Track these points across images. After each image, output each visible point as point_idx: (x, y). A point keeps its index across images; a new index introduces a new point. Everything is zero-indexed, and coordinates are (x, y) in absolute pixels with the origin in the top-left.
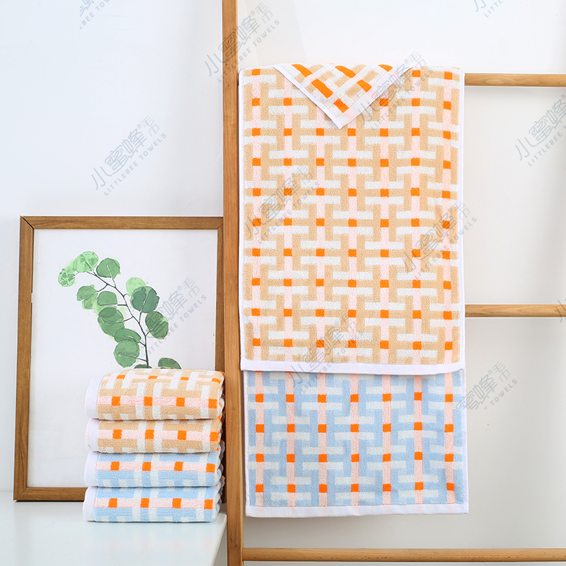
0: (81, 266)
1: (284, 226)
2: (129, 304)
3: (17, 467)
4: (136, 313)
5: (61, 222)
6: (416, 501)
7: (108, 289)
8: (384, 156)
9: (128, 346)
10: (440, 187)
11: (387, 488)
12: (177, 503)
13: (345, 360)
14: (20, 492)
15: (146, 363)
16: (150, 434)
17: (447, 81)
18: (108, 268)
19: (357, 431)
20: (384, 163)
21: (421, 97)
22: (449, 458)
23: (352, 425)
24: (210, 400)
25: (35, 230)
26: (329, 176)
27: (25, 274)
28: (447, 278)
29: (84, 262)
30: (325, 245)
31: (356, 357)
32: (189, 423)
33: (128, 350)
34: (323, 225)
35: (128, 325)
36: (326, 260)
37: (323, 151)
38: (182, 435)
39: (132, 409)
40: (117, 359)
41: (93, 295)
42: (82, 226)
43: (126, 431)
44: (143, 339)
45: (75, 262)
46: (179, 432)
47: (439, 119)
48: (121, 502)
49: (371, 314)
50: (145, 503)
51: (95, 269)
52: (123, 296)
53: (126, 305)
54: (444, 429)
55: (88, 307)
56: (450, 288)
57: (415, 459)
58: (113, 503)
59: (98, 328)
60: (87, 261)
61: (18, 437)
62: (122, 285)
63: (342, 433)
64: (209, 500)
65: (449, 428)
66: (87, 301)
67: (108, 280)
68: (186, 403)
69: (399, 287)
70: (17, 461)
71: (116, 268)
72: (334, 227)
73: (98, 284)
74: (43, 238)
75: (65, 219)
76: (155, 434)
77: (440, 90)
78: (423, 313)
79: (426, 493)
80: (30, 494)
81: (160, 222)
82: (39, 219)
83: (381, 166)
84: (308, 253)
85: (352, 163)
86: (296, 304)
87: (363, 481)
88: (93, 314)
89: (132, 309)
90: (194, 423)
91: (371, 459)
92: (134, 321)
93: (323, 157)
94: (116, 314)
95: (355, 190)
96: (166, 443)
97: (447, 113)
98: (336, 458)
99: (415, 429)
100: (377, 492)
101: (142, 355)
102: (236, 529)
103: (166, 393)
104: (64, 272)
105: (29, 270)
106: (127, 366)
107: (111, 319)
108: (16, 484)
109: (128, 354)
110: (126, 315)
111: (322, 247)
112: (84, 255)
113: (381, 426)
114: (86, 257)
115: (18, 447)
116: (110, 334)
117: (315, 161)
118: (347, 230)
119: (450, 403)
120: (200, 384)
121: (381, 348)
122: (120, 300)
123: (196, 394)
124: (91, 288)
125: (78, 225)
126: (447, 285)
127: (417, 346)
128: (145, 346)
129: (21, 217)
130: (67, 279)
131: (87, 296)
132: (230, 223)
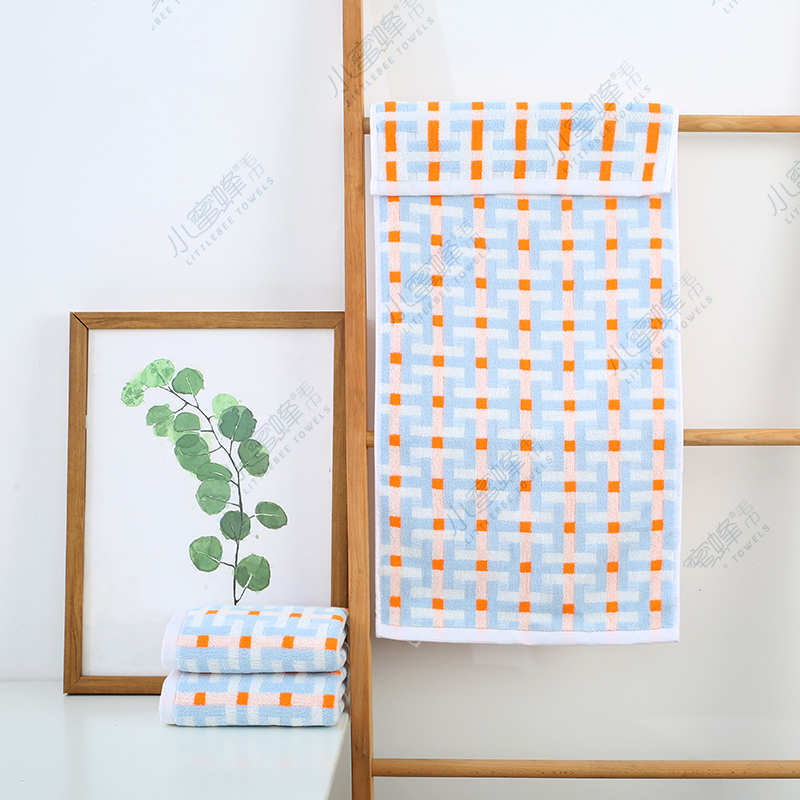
0: (152, 378)
2: (217, 430)
3: (68, 649)
4: (226, 442)
5: (124, 320)
6: (608, 627)
7: (188, 409)
9: (214, 487)
11: (568, 609)
12: (285, 699)
14: (72, 682)
15: (239, 509)
18: (188, 382)
19: (529, 531)
22: (656, 565)
23: (521, 523)
25: (90, 331)
27: (77, 390)
29: (156, 374)
33: (215, 491)
35: (215, 458)
40: (200, 503)
41: (167, 418)
42: (153, 325)
44: (235, 478)
45: (144, 374)
48: (211, 698)
50: (243, 699)
51: (171, 382)
52: (209, 419)
53: (213, 431)
54: (650, 526)
55: (161, 433)
57: (608, 571)
58: (200, 699)
60: (159, 372)
61: (69, 608)
62: (207, 404)
63: (508, 533)
64: (329, 696)
65: (658, 525)
66: (160, 426)
67: (188, 398)
70: (68, 640)
71: (198, 382)
73: (175, 403)
74: (101, 341)
75: (130, 315)
79: (621, 617)
80: (85, 685)
81: (257, 320)
82: (96, 316)
87: (535, 598)
88: (168, 443)
89: (220, 436)
91: (548, 569)
92: (222, 452)
94: (198, 444)
98: (500, 567)
99: (610, 531)
100: (555, 613)
101: (234, 499)
102: (363, 734)
104: (129, 386)
105: (82, 384)
106: (214, 513)
107: (192, 449)
108: (67, 671)
109: (214, 497)
110: (212, 444)
112: (156, 363)
113: (562, 525)
114: (158, 367)
115: (69, 622)
116: (191, 470)
119: (659, 491)
122: (204, 424)
124: (165, 408)
125: (148, 324)
128: (238, 486)
129: (72, 314)
130: (134, 396)
131: (159, 419)
132: (354, 320)
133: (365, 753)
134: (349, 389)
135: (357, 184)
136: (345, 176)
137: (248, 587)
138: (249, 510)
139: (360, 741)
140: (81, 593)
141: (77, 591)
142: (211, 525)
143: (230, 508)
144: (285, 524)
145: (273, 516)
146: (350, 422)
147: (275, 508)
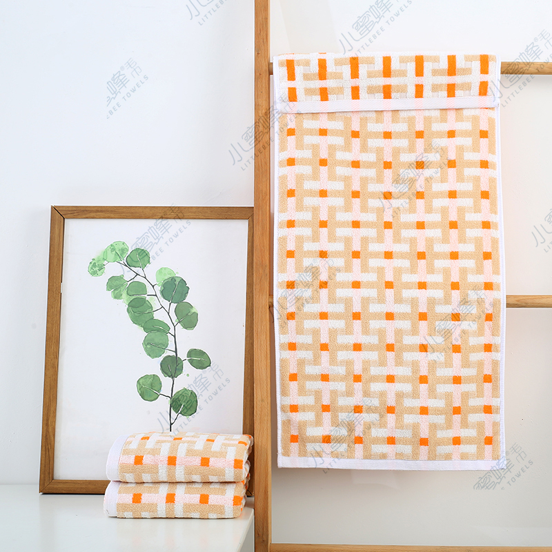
0: (111, 256)
1: (319, 320)
2: (159, 295)
4: (166, 303)
5: (91, 211)
7: (138, 279)
8: (421, 249)
9: (157, 337)
10: (481, 279)
13: (384, 456)
14: (46, 484)
15: (175, 354)
16: (170, 498)
17: (483, 170)
18: (138, 258)
20: (421, 256)
21: (458, 189)
24: (235, 460)
25: (66, 220)
26: (365, 269)
27: (55, 264)
28: (488, 371)
29: (114, 252)
30: (362, 339)
31: (395, 453)
32: (212, 486)
33: (157, 340)
34: (359, 319)
35: (157, 316)
36: (363, 355)
37: (359, 243)
38: (204, 499)
39: (154, 469)
40: (146, 349)
41: (122, 285)
42: (112, 215)
43: (146, 495)
44: (172, 331)
45: (105, 252)
46: (201, 495)
47: (477, 210)
49: (411, 411)
51: (125, 259)
52: (153, 286)
53: (156, 295)
55: (117, 297)
56: (490, 381)
59: (126, 317)
60: (117, 251)
61: (45, 428)
62: (152, 275)
66: (116, 292)
67: (138, 270)
68: (211, 463)
69: (440, 383)
71: (146, 258)
72: (370, 321)
73: (128, 275)
74: (73, 227)
75: (96, 208)
76: (176, 498)
77: (477, 180)
78: (463, 409)
80: (55, 486)
81: (190, 212)
82: (70, 209)
83: (418, 259)
84: (345, 347)
85: (388, 255)
86: (334, 400)
88: (123, 304)
89: (162, 299)
90: (217, 486)
92: (163, 311)
93: (359, 249)
94: (145, 305)
95: (392, 283)
96: (187, 507)
97: (485, 202)
101: (171, 346)
103: (190, 452)
104: (94, 261)
105: (59, 260)
106: (156, 357)
107: (140, 309)
108: (42, 476)
109: (156, 345)
110: (156, 305)
111: (359, 341)
112: (114, 244)
114: (116, 247)
116: (139, 325)
117: (351, 254)
118: (384, 323)
120: (226, 445)
121: (421, 445)
122: (150, 290)
123: (222, 454)
124: (121, 278)
125: (109, 215)
126: (488, 379)
127: (457, 441)
128: (175, 336)
129: (52, 207)
130: (97, 268)
131: (116, 286)
132: (260, 212)
133: (265, 539)
134: (256, 263)
135: (264, 111)
136: (255, 105)
137: (181, 413)
138: (182, 355)
139: (261, 530)
140: (55, 416)
141: (52, 415)
142: (153, 366)
143: (167, 353)
144: (210, 366)
145: (200, 359)
146: (256, 288)
147: (202, 353)
